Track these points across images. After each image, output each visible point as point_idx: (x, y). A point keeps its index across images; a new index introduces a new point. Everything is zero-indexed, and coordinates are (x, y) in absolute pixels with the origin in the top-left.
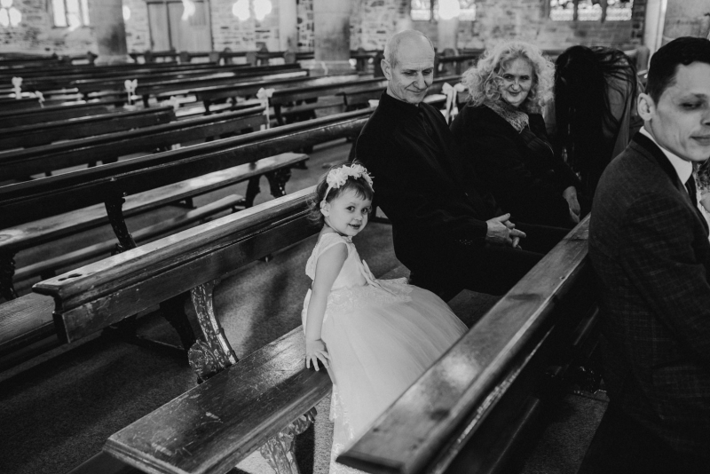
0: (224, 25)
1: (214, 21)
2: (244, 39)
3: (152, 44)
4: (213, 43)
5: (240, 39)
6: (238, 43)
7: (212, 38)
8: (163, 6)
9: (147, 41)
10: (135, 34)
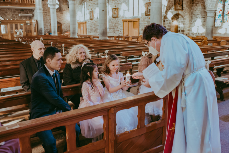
0: (142, 28)
1: (140, 27)
4: (139, 34)
8: (127, 23)
9: (123, 33)
10: (120, 30)
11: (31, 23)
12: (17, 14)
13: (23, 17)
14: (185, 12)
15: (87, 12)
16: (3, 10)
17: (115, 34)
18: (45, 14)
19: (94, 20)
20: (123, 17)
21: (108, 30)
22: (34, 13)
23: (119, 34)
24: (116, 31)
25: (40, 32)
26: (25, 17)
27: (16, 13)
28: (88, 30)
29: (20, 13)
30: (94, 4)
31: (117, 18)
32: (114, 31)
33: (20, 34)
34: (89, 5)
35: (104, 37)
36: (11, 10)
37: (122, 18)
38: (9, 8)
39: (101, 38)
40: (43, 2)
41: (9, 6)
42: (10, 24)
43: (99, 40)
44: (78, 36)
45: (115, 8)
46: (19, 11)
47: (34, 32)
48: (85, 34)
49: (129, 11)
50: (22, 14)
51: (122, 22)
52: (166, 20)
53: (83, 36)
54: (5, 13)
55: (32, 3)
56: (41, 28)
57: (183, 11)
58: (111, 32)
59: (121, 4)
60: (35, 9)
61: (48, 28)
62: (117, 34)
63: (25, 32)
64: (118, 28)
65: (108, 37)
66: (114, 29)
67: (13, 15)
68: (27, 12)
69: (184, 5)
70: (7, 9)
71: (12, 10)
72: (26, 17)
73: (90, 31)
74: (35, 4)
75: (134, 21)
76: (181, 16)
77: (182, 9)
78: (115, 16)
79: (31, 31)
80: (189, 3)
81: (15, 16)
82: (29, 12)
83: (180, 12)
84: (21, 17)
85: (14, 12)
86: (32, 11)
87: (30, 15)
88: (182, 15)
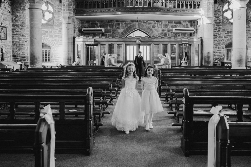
11: (190, 43)
12: (171, 28)
13: (179, 33)
16: (149, 23)
18: (218, 27)
22: (198, 25)
25: (205, 59)
26: (182, 33)
27: (168, 28)
29: (176, 27)
36: (162, 23)
38: (158, 19)
40: (217, 5)
46: (174, 24)
50: (177, 29)
54: (151, 28)
55: (196, 8)
56: (209, 53)
61: (220, 53)
67: (163, 31)
68: (187, 25)
70: (156, 22)
71: (164, 23)
72: (184, 34)
81: (166, 32)
82: (189, 26)
85: (166, 26)
86: (194, 23)
87: (191, 29)
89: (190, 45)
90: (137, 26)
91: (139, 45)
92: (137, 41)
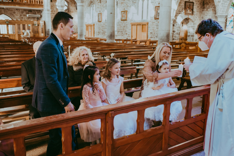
0: (151, 32)
1: (148, 31)
2: (156, 36)
3: (132, 37)
4: (148, 37)
5: (155, 37)
6: (154, 38)
7: (148, 36)
8: (136, 26)
9: (131, 36)
10: (128, 34)
11: (38, 24)
12: (25, 14)
13: (31, 17)
14: (195, 17)
15: (96, 15)
16: (11, 10)
17: (124, 37)
18: (53, 15)
19: (102, 23)
20: (132, 20)
21: (116, 33)
22: (42, 13)
23: (127, 37)
24: (124, 34)
25: (47, 33)
26: (32, 17)
27: (24, 14)
28: (96, 32)
29: (28, 13)
30: (103, 6)
31: (125, 21)
32: (122, 34)
33: (28, 34)
34: (98, 7)
35: (112, 40)
36: (19, 11)
37: (130, 21)
38: (17, 8)
39: (108, 41)
41: (17, 7)
42: (18, 24)
43: (106, 43)
44: (85, 38)
45: (124, 11)
46: (27, 12)
47: (41, 33)
48: (93, 37)
49: (138, 14)
50: (30, 15)
51: (131, 25)
52: (175, 24)
53: (90, 38)
54: (13, 13)
55: (41, 4)
56: (49, 30)
57: (194, 16)
58: (119, 35)
59: (130, 7)
60: (43, 10)
62: (125, 37)
63: (33, 33)
64: (126, 31)
65: (116, 40)
66: (122, 32)
67: (21, 15)
68: (35, 12)
69: (195, 10)
70: (16, 10)
71: (21, 11)
72: (34, 18)
73: (97, 33)
74: (43, 5)
75: (142, 25)
76: (191, 21)
77: (192, 13)
78: (124, 19)
79: (38, 32)
80: (199, 8)
81: (23, 16)
82: (37, 13)
83: (190, 17)
84: (29, 18)
85: (22, 12)
86: (40, 12)
87: (38, 15)
88: (192, 19)
89: (39, 25)
90: (3, 12)
91: (8, 25)
92: (7, 22)
